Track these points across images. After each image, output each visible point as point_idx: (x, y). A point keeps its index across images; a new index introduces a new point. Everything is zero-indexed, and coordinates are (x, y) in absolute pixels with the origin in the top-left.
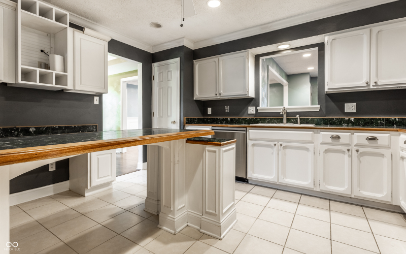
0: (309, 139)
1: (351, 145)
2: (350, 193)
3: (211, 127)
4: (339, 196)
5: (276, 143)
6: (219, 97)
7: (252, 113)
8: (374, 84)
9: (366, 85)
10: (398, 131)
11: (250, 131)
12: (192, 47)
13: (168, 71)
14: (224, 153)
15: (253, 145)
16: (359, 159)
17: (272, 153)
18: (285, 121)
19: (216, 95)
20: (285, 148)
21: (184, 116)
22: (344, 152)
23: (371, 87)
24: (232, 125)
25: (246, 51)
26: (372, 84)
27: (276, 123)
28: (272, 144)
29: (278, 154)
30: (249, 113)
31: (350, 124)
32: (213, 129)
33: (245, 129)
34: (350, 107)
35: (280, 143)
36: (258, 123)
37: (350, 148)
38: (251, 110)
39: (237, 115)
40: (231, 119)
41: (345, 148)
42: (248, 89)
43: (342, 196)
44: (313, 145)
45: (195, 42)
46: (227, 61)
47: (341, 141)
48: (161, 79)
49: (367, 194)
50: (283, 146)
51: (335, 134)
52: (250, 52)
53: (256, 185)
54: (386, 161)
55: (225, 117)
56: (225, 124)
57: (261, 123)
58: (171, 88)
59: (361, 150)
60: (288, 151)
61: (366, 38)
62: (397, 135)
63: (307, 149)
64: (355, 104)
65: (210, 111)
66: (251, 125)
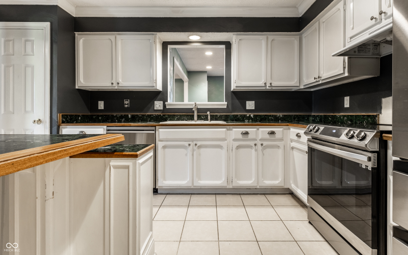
0: (223, 136)
1: (256, 140)
2: (256, 185)
3: (105, 127)
4: (247, 189)
5: (190, 143)
6: (116, 87)
7: (160, 109)
8: (270, 85)
9: (264, 85)
10: (288, 125)
11: (160, 130)
12: (74, 12)
13: (26, 41)
14: (142, 167)
15: (164, 147)
16: (263, 152)
17: (186, 155)
18: (196, 118)
19: (112, 84)
20: (200, 147)
21: (59, 111)
22: (252, 146)
23: (268, 88)
24: (136, 124)
25: (153, 34)
26: (268, 85)
27: (186, 120)
28: (186, 144)
29: (193, 155)
30: (155, 109)
31: (250, 121)
32: (108, 130)
33: (153, 128)
34: (250, 105)
35: (195, 142)
36: (166, 121)
37: (256, 142)
38: (158, 105)
39: (141, 111)
40: (133, 116)
41: (252, 143)
42: (156, 80)
43: (249, 189)
44: (226, 142)
45: (77, 7)
46: (127, 42)
47: (250, 136)
48: (11, 51)
49: (269, 183)
50: (197, 145)
51: (244, 130)
52: (157, 36)
53: (167, 194)
54: (280, 152)
55: (123, 114)
56: (124, 122)
57: (170, 120)
58: (33, 68)
59: (265, 143)
60: (202, 150)
61: (264, 43)
62: (287, 129)
63: (220, 147)
64: (254, 102)
65: (101, 105)
66: (161, 123)
